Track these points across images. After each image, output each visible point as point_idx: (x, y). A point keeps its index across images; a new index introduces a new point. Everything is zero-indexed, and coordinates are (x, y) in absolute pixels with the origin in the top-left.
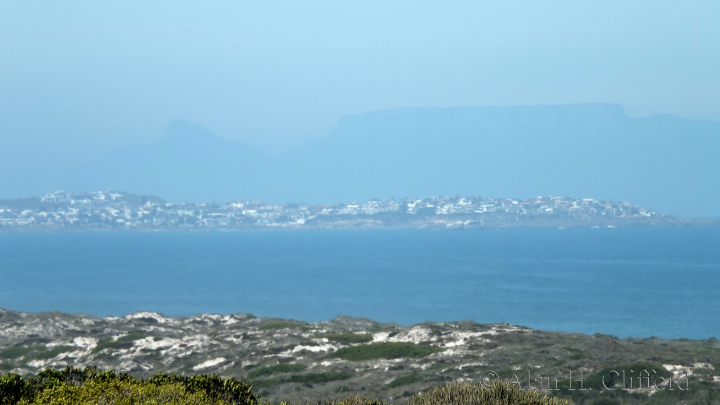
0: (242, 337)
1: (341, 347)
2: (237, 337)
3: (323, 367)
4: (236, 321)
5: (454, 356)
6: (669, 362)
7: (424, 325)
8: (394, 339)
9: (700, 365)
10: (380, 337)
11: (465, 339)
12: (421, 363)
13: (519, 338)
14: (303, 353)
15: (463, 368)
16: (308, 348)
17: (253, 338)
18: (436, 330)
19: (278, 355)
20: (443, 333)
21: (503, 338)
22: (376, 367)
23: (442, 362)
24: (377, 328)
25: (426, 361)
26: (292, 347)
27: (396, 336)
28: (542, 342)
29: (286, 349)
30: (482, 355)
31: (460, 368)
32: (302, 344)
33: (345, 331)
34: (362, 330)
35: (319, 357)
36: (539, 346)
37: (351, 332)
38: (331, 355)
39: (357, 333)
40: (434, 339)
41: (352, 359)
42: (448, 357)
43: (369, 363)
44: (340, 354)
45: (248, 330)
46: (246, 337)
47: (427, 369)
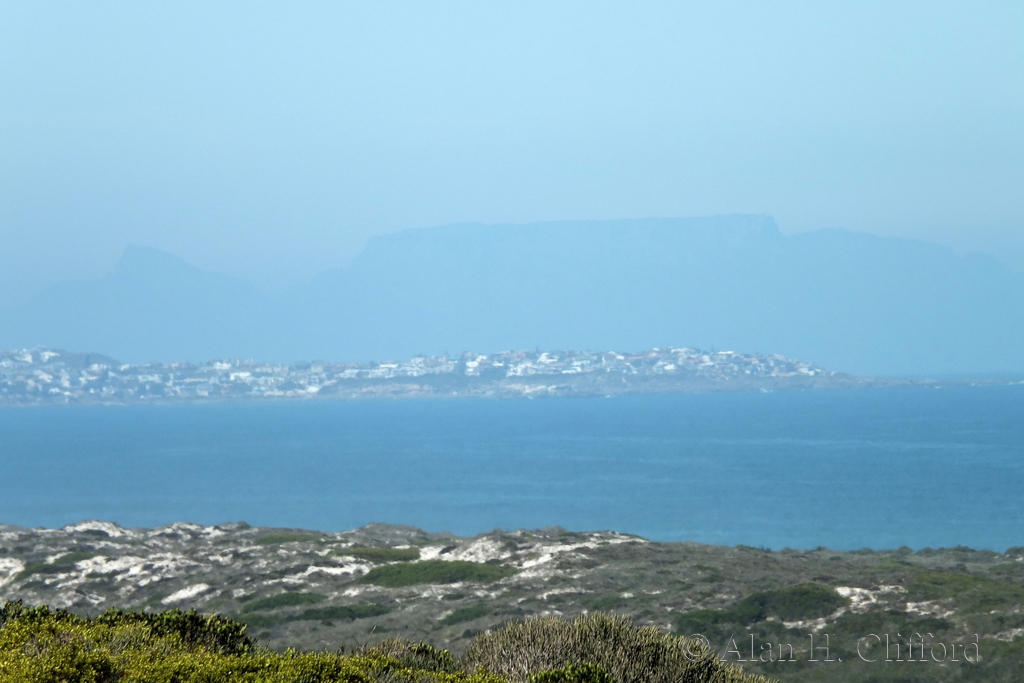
0: (231, 556)
1: (375, 566)
2: (224, 555)
3: (348, 598)
4: (224, 533)
5: (535, 580)
6: (843, 584)
7: (494, 536)
8: (448, 557)
9: (886, 589)
10: (429, 554)
11: (552, 555)
12: (490, 590)
13: (629, 552)
14: (318, 576)
15: (548, 596)
16: (326, 570)
17: (245, 556)
18: (510, 544)
19: (284, 580)
20: (520, 546)
21: (606, 553)
22: (425, 595)
23: (518, 589)
24: (426, 540)
25: (497, 587)
26: (303, 568)
27: (453, 552)
28: (663, 557)
29: (295, 571)
30: (575, 577)
31: (545, 596)
32: (316, 565)
33: (379, 543)
34: (404, 544)
35: (343, 582)
36: (657, 563)
37: (389, 547)
38: (361, 580)
39: (397, 547)
40: (506, 555)
41: (391, 584)
42: (528, 582)
43: (415, 590)
44: (372, 578)
45: (241, 544)
46: (236, 555)
47: (498, 598)
